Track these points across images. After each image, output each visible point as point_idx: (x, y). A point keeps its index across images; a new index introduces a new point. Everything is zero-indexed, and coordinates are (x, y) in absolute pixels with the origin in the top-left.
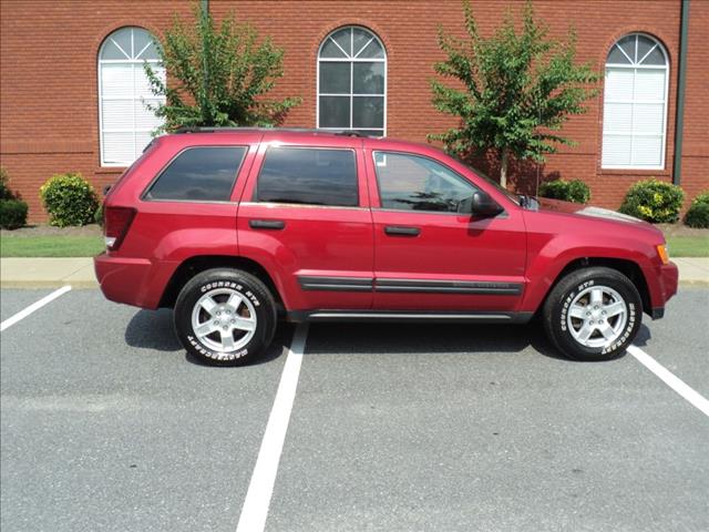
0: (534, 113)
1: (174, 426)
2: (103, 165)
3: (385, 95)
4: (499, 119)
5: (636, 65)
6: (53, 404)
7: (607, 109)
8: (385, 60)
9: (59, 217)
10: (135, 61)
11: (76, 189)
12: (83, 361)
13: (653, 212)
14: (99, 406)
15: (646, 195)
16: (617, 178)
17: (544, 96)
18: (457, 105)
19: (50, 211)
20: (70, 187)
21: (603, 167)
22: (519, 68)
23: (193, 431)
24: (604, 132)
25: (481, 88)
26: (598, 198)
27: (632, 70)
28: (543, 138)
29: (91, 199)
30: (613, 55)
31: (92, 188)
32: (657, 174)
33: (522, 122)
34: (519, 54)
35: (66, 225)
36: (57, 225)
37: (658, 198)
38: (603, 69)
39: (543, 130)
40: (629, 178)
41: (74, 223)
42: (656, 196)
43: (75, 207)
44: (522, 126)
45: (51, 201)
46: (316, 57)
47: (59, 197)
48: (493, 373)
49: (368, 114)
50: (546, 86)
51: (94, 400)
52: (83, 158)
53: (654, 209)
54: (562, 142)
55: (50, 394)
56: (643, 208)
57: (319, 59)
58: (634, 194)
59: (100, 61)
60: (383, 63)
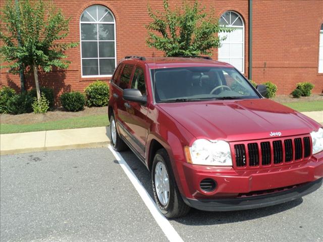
3: (115, 41)
5: (231, 26)
8: (114, 23)
24: (219, 56)
46: (79, 21)
49: (106, 50)
57: (81, 22)
60: (113, 24)
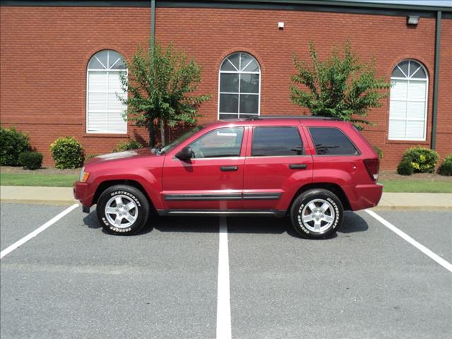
0: (351, 107)
1: (164, 283)
2: (88, 132)
3: (259, 94)
4: (331, 110)
5: (409, 78)
6: (90, 270)
7: (392, 104)
8: (260, 73)
9: (61, 163)
10: (109, 70)
11: (72, 146)
12: (100, 246)
13: (420, 166)
14: (117, 272)
15: (416, 156)
16: (397, 146)
17: (357, 97)
18: (306, 101)
19: (55, 159)
20: (69, 145)
21: (389, 139)
22: (343, 80)
23: (177, 286)
24: (390, 118)
25: (319, 91)
26: (387, 157)
27: (406, 81)
28: (356, 121)
29: (80, 153)
30: (395, 72)
31: (81, 147)
32: (422, 143)
33: (344, 112)
34: (343, 71)
35: (65, 168)
36: (60, 168)
37: (423, 157)
38: (389, 81)
39: (356, 116)
40: (405, 145)
41: (70, 167)
42: (421, 156)
43: (72, 157)
44: (344, 114)
45: (57, 153)
46: (218, 70)
47: (62, 151)
48: (339, 257)
49: (248, 104)
50: (358, 91)
51: (112, 268)
52: (76, 127)
53: (420, 164)
54: (367, 123)
55: (86, 264)
56: (414, 164)
57: (220, 72)
58: (408, 155)
59: (88, 70)
60: (258, 75)
